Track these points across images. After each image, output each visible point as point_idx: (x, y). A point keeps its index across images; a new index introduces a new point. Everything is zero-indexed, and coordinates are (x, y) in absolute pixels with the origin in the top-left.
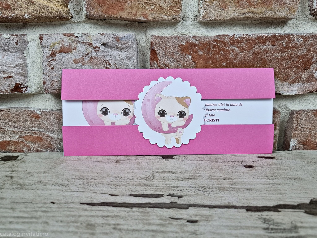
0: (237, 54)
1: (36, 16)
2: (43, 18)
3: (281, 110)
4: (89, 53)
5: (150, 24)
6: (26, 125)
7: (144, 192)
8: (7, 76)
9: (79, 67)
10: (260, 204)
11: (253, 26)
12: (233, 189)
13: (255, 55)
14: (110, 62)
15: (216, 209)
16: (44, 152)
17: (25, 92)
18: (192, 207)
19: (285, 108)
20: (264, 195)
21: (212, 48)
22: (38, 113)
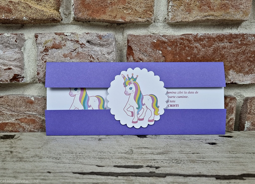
0: (200, 50)
1: (33, 18)
2: (39, 20)
3: (237, 97)
4: (76, 49)
5: (127, 25)
6: (21, 109)
7: (126, 163)
8: (7, 68)
9: (68, 60)
10: (227, 173)
11: (212, 27)
12: (202, 162)
13: (215, 51)
14: (93, 56)
15: (190, 178)
16: (37, 132)
17: (21, 81)
18: (168, 176)
20: (229, 166)
21: (179, 45)
22: (32, 99)
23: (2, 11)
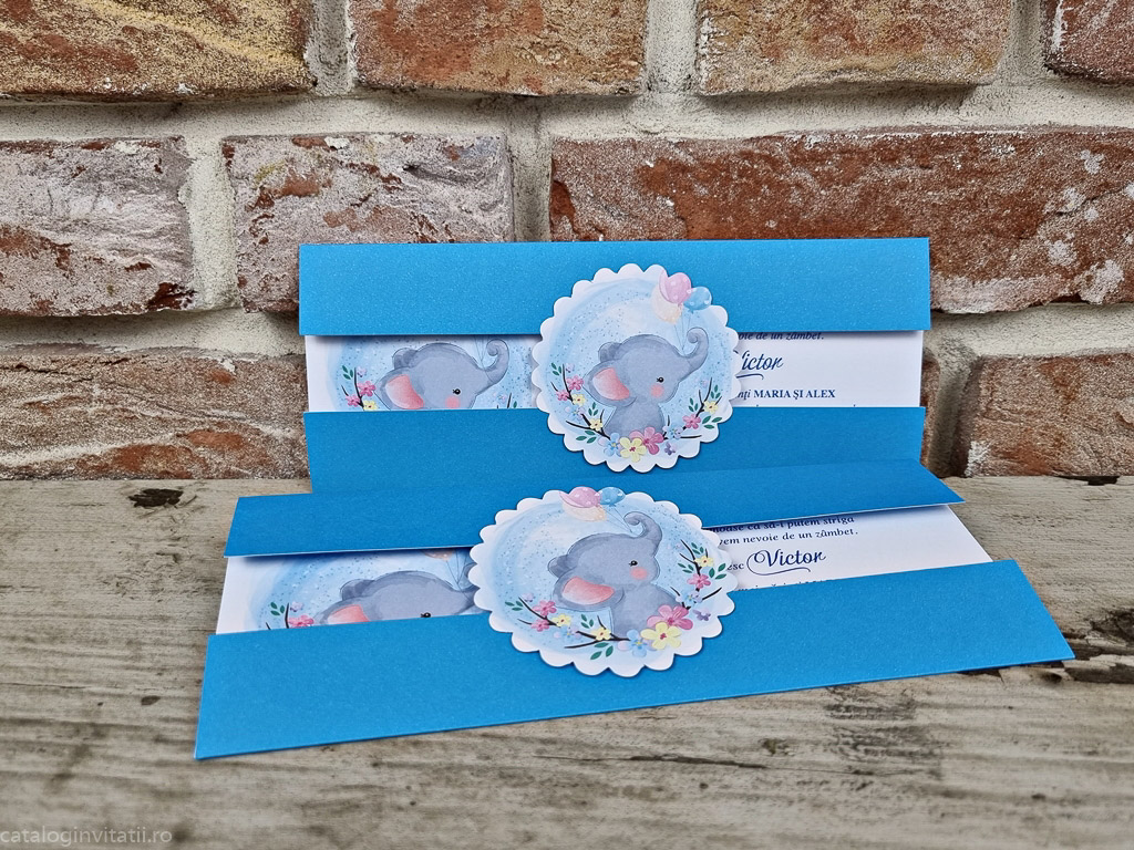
0: (811, 194)
1: (212, 88)
2: (231, 91)
3: (948, 355)
4: (370, 195)
5: (550, 101)
6: (192, 400)
8: (133, 264)
9: (342, 235)
13: (867, 197)
14: (431, 221)
16: (249, 476)
17: (185, 306)
19: (958, 349)
21: (735, 177)
22: (227, 368)
23: (103, 64)
